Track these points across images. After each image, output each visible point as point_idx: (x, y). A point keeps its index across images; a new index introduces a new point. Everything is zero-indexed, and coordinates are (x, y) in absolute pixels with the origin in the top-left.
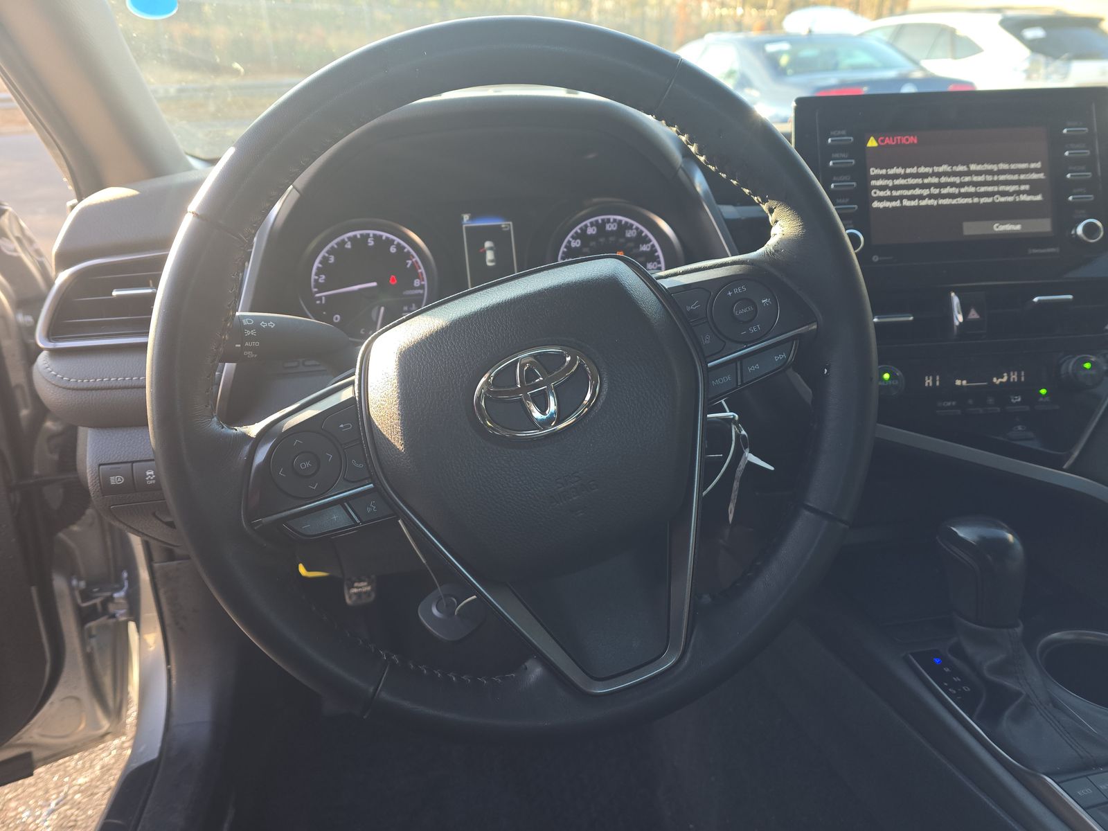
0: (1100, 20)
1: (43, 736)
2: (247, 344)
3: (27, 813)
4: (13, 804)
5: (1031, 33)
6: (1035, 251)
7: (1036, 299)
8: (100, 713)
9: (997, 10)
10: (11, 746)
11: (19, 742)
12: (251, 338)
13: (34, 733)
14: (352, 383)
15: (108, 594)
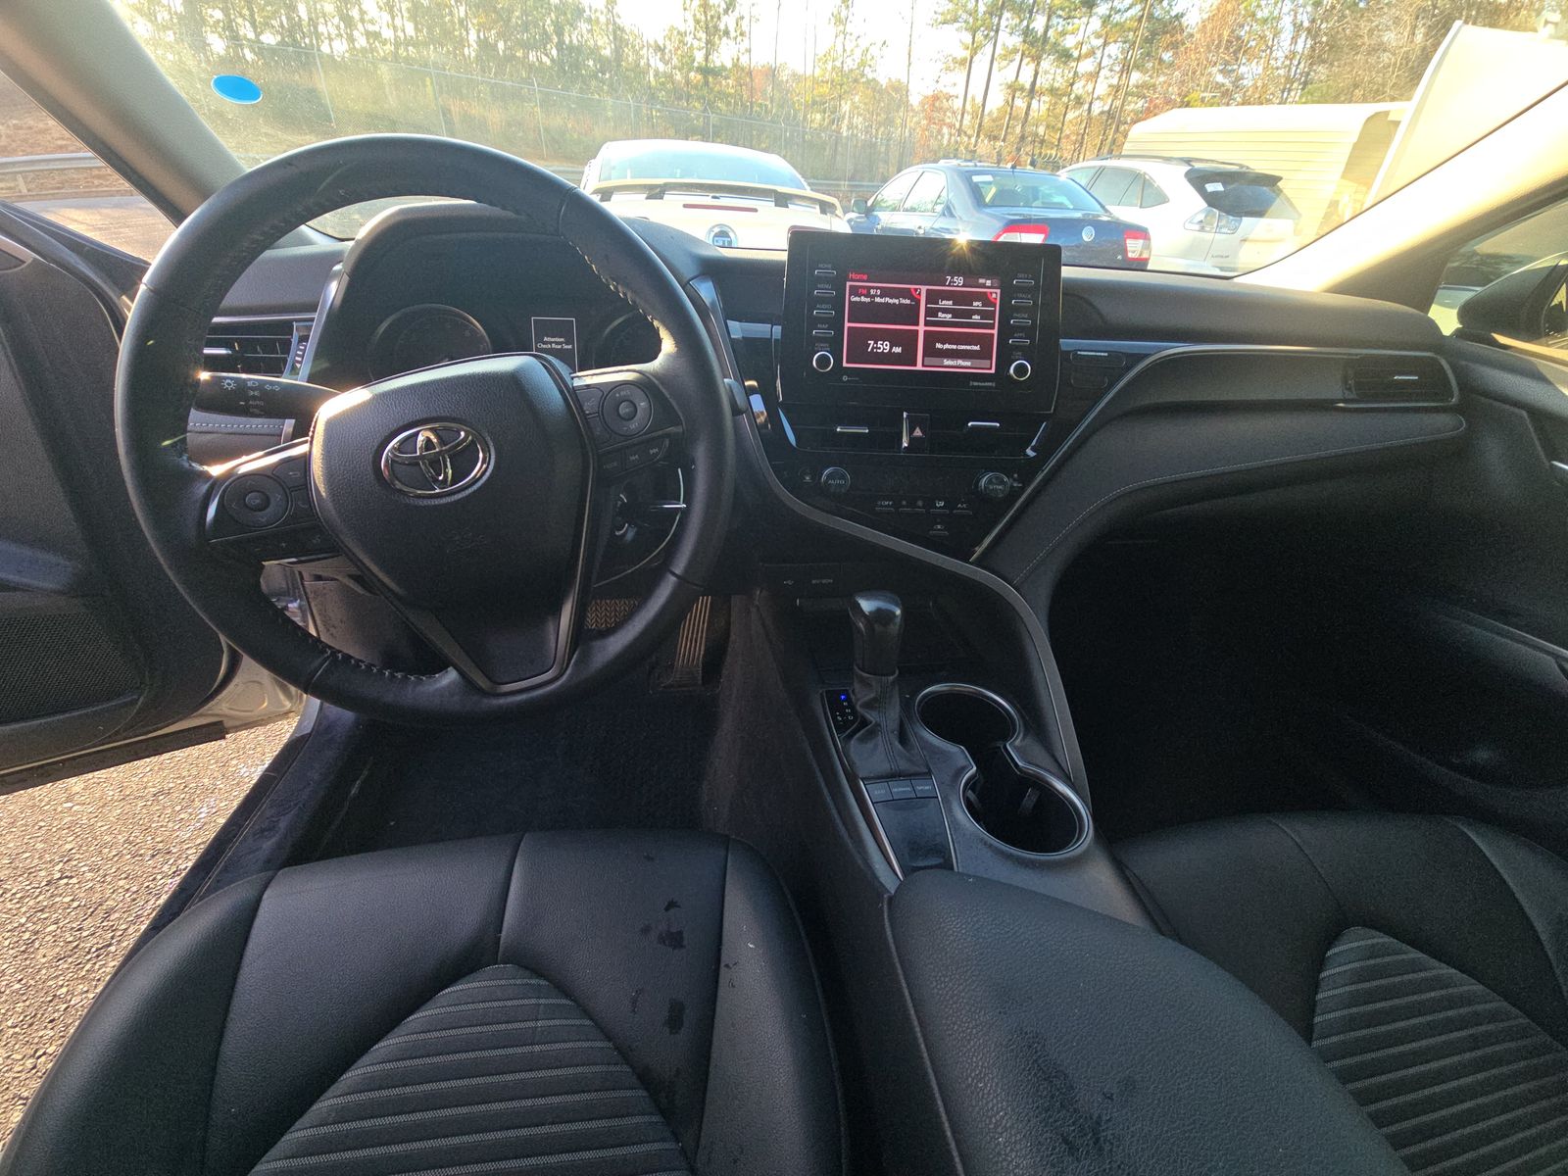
0: (1280, 179)
1: (231, 709)
2: (251, 402)
3: (245, 769)
4: (234, 762)
5: (1212, 187)
6: (976, 384)
7: (970, 424)
8: (282, 697)
9: (1188, 161)
10: (201, 715)
11: (210, 712)
12: (254, 398)
13: (222, 706)
14: (306, 442)
15: (284, 604)
